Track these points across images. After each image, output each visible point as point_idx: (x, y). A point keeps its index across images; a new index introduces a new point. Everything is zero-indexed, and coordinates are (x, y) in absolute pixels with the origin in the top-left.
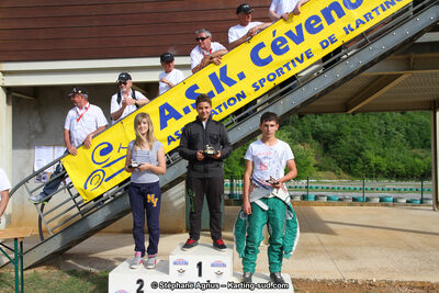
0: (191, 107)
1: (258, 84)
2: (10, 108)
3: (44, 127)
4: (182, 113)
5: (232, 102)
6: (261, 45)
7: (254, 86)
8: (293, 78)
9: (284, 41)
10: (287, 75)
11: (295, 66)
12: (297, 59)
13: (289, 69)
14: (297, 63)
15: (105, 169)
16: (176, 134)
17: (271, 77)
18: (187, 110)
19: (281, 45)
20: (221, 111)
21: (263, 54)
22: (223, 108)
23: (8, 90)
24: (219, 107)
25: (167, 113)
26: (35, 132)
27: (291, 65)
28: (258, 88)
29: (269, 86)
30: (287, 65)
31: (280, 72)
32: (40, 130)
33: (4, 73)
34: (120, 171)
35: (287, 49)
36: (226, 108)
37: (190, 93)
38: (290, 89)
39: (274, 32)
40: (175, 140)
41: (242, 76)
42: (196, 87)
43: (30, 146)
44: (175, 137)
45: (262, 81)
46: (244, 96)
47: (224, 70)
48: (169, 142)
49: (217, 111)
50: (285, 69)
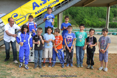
0: (42, 4)
4: (39, 5)
5: (55, 3)
15: (15, 22)
16: (38, 12)
18: (41, 5)
20: (51, 5)
22: (52, 4)
24: (51, 4)
25: (35, 5)
34: (20, 22)
36: (53, 4)
40: (37, 13)
44: (38, 13)
46: (58, 1)
48: (36, 14)
49: (50, 5)
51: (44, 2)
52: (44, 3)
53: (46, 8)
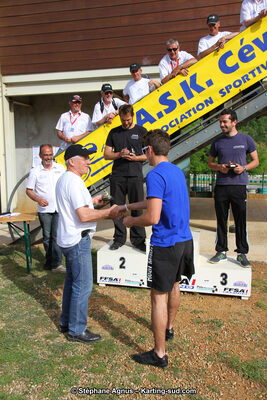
0: (164, 113)
1: (225, 90)
2: (13, 114)
3: (39, 130)
4: (156, 117)
5: (200, 107)
6: (229, 54)
7: (221, 92)
8: (258, 84)
9: (250, 48)
10: (253, 81)
11: (260, 72)
12: (262, 66)
13: (254, 76)
14: (262, 70)
15: (91, 166)
17: (237, 84)
18: (160, 115)
19: (247, 53)
20: (190, 115)
21: (230, 62)
22: (192, 113)
23: (11, 99)
24: (188, 112)
25: (143, 117)
26: (32, 134)
27: (256, 72)
28: (224, 94)
29: (234, 92)
30: (252, 72)
31: (245, 78)
32: (36, 132)
33: (7, 85)
34: (103, 168)
35: (253, 56)
36: (195, 112)
37: (164, 99)
38: (255, 94)
39: (242, 41)
41: (210, 83)
42: (168, 94)
43: (28, 145)
45: (228, 88)
46: (211, 102)
47: (193, 78)
49: (187, 115)
50: (250, 76)
51: (167, 107)
52: (167, 111)
53: (173, 124)
